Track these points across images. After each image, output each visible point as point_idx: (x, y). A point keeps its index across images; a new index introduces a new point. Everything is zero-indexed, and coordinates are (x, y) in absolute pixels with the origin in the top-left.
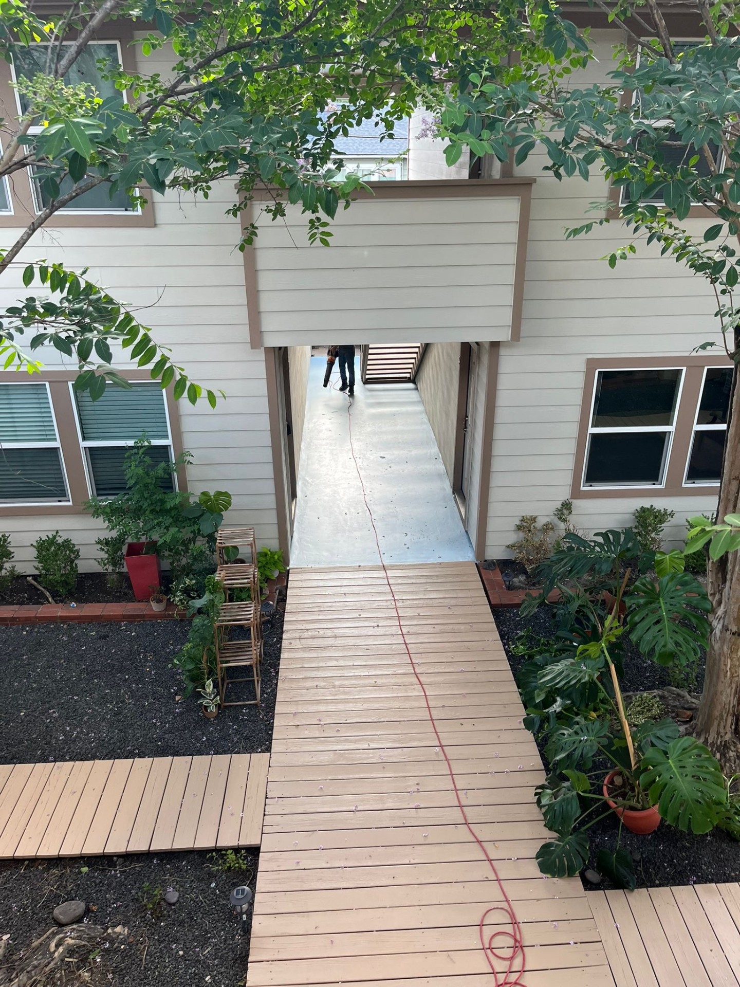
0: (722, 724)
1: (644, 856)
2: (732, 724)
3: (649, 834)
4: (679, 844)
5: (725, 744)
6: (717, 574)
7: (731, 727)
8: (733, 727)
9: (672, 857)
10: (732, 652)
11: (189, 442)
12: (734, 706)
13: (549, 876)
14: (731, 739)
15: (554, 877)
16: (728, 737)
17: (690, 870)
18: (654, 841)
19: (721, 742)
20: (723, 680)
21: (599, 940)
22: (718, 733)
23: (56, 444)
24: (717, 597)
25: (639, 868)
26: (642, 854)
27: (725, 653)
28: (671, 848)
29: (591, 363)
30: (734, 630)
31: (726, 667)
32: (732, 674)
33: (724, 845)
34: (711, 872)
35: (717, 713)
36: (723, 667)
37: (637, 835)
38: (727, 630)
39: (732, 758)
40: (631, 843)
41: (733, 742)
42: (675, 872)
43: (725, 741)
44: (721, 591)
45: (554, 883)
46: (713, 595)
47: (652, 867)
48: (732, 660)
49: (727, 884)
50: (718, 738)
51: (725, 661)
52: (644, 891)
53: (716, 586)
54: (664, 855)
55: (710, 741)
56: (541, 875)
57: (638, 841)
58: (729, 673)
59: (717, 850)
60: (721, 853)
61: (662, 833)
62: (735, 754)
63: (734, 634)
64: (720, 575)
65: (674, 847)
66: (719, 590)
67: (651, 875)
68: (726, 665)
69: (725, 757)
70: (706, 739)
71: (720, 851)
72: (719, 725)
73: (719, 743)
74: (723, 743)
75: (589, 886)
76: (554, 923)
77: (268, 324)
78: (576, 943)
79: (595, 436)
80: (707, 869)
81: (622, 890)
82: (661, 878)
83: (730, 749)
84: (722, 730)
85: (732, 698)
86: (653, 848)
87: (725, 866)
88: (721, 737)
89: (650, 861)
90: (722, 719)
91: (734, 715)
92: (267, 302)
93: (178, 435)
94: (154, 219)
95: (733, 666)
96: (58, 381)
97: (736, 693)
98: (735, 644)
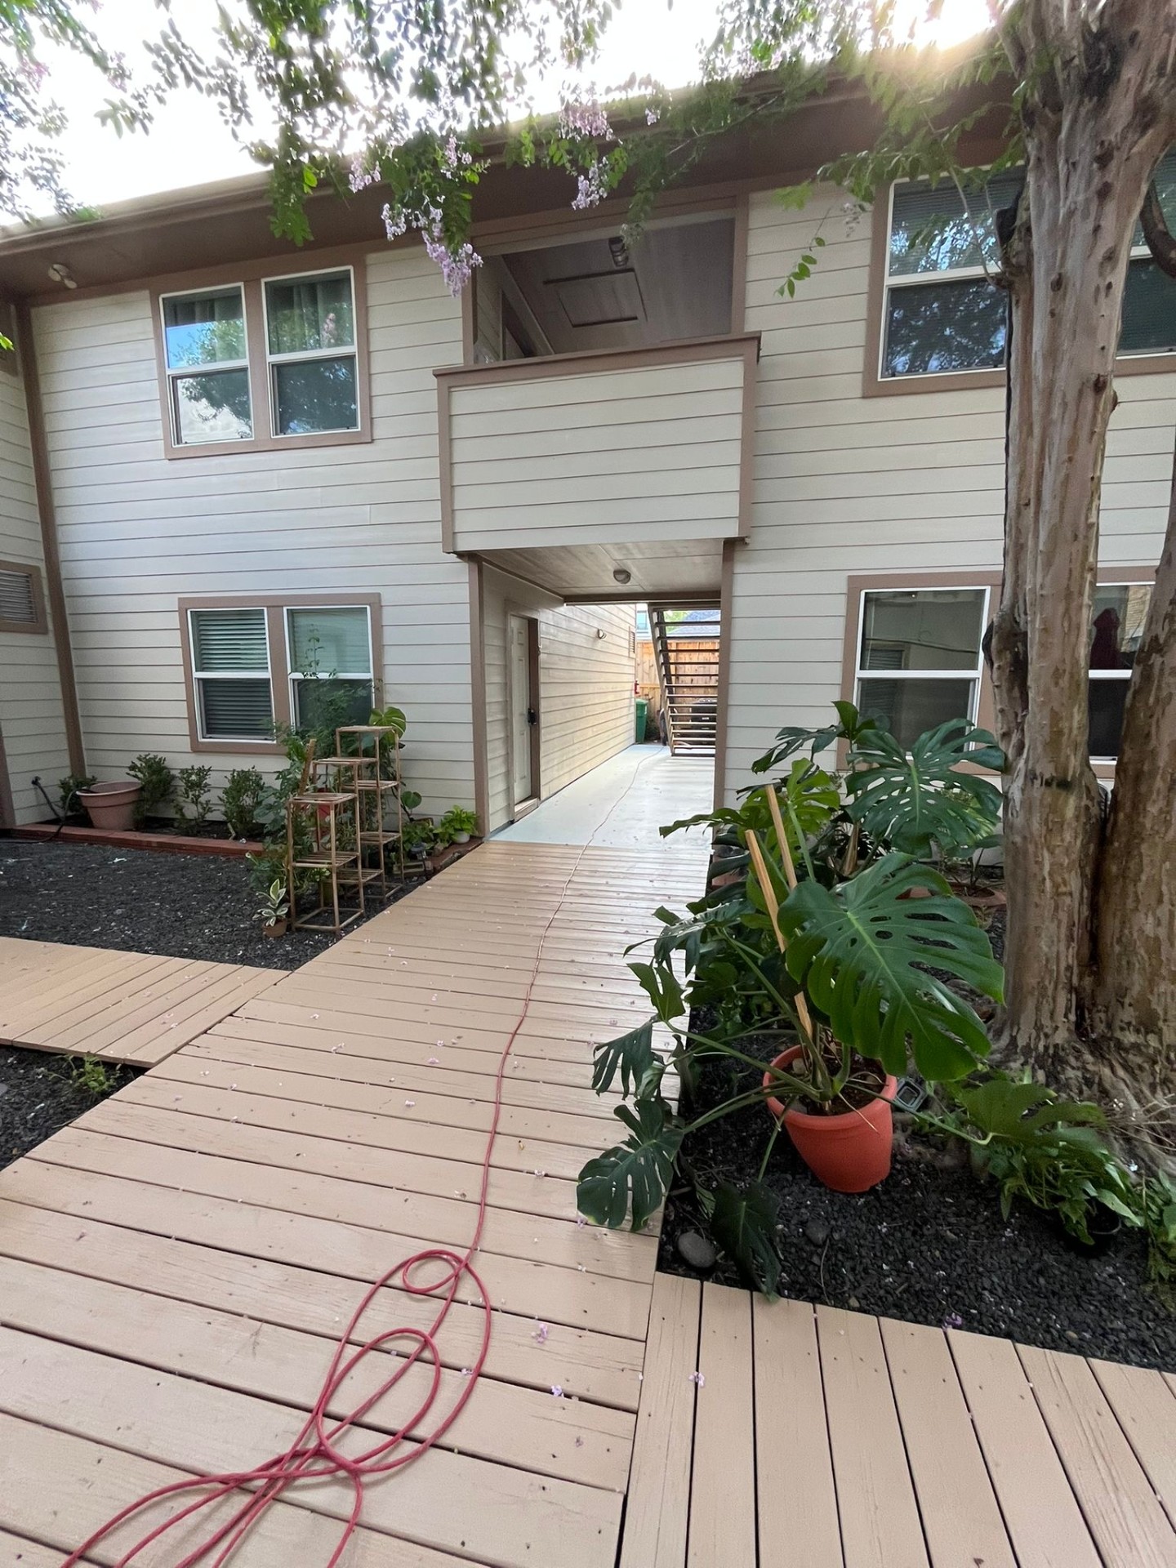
0: (1046, 1008)
1: (836, 1236)
2: (1068, 1010)
3: (861, 1195)
4: (928, 1230)
5: (1056, 1053)
6: (1010, 690)
7: (1066, 1016)
8: (1072, 1017)
9: (904, 1253)
10: (1050, 831)
11: (391, 675)
12: (1069, 968)
13: (591, 1221)
14: (1068, 1042)
15: (601, 1223)
16: (1061, 1037)
17: (950, 1295)
18: (870, 1211)
19: (1046, 1048)
20: (1037, 899)
21: (633, 1405)
22: (1039, 1027)
23: (267, 675)
24: (1015, 738)
25: (815, 1259)
26: (833, 1230)
27: (1036, 833)
28: (908, 1234)
29: (855, 583)
30: (1047, 776)
31: (1041, 869)
32: (1056, 886)
33: (1048, 1258)
34: (1007, 1313)
35: (1031, 981)
36: (1034, 868)
37: (833, 1191)
38: (1035, 777)
39: (1073, 1082)
40: (814, 1206)
41: (1074, 1048)
42: (905, 1291)
43: (1056, 1046)
44: (1020, 727)
45: (595, 1238)
46: (1006, 735)
47: (849, 1264)
48: (1052, 853)
49: (1051, 1354)
50: (1038, 1037)
51: (1036, 856)
52: (804, 1307)
53: (1011, 717)
54: (884, 1244)
55: (1021, 1042)
56: (573, 1212)
57: (832, 1202)
58: (1048, 883)
59: (1029, 1264)
60: (1040, 1272)
61: (892, 1200)
62: (1079, 1074)
63: (1048, 784)
64: (1016, 693)
65: (914, 1233)
66: (1018, 724)
67: (844, 1283)
68: (1040, 864)
69: (1057, 1081)
70: (1013, 1040)
71: (1037, 1266)
72: (1038, 1009)
73: (1041, 1048)
74: (1051, 1051)
75: (670, 1261)
76: (542, 1324)
77: (463, 522)
78: (568, 1396)
79: (864, 682)
80: (997, 1304)
81: (746, 1293)
82: (865, 1297)
83: (1067, 1063)
84: (1046, 1021)
85: (1062, 948)
86: (864, 1227)
87: (1050, 1308)
88: (1047, 1036)
89: (846, 1251)
90: (1043, 995)
91: (1072, 989)
92: (461, 499)
93: (379, 667)
94: (372, 435)
95: (1056, 867)
96: (275, 605)
97: (1070, 938)
98: (1054, 809)
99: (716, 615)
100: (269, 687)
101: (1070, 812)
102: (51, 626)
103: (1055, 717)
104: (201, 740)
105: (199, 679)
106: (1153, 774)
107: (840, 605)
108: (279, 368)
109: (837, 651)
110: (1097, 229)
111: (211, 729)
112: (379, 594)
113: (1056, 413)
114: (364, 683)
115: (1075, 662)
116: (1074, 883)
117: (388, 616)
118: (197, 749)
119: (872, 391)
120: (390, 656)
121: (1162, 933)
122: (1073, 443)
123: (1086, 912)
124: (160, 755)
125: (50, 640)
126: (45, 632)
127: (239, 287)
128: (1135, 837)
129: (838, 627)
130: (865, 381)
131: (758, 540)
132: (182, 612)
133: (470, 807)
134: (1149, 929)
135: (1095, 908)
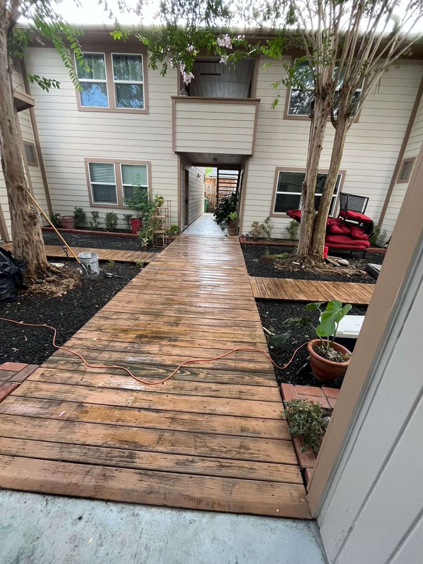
10: (307, 220)
11: (154, 186)
12: (308, 244)
23: (115, 184)
27: (305, 221)
29: (277, 169)
48: (307, 224)
58: (306, 229)
63: (307, 212)
77: (178, 143)
79: (277, 194)
85: (307, 241)
91: (308, 247)
92: (178, 136)
93: (150, 184)
94: (148, 111)
95: (308, 226)
96: (117, 163)
97: (308, 239)
98: (308, 217)
99: (237, 172)
100: (115, 188)
101: (310, 217)
102: (39, 164)
103: (309, 201)
104: (93, 203)
105: (92, 184)
106: (323, 211)
107: (273, 174)
108: (117, 84)
109: (271, 186)
110: (321, 121)
111: (96, 200)
112: (150, 162)
113: (313, 150)
114: (146, 188)
115: (313, 191)
116: (310, 229)
117: (153, 169)
118: (92, 206)
119: (286, 118)
120: (154, 180)
121: (321, 237)
122: (315, 155)
123: (311, 235)
124: (81, 208)
125: (39, 168)
126: (37, 166)
127: (103, 54)
128: (319, 221)
129: (273, 180)
130: (284, 114)
131: (256, 155)
132: (86, 162)
133: (177, 224)
134: (320, 237)
135: (313, 235)
